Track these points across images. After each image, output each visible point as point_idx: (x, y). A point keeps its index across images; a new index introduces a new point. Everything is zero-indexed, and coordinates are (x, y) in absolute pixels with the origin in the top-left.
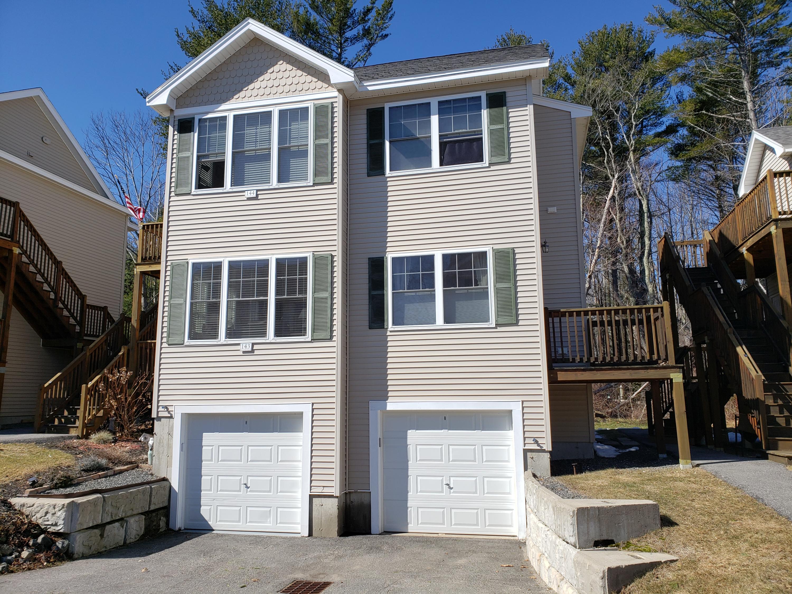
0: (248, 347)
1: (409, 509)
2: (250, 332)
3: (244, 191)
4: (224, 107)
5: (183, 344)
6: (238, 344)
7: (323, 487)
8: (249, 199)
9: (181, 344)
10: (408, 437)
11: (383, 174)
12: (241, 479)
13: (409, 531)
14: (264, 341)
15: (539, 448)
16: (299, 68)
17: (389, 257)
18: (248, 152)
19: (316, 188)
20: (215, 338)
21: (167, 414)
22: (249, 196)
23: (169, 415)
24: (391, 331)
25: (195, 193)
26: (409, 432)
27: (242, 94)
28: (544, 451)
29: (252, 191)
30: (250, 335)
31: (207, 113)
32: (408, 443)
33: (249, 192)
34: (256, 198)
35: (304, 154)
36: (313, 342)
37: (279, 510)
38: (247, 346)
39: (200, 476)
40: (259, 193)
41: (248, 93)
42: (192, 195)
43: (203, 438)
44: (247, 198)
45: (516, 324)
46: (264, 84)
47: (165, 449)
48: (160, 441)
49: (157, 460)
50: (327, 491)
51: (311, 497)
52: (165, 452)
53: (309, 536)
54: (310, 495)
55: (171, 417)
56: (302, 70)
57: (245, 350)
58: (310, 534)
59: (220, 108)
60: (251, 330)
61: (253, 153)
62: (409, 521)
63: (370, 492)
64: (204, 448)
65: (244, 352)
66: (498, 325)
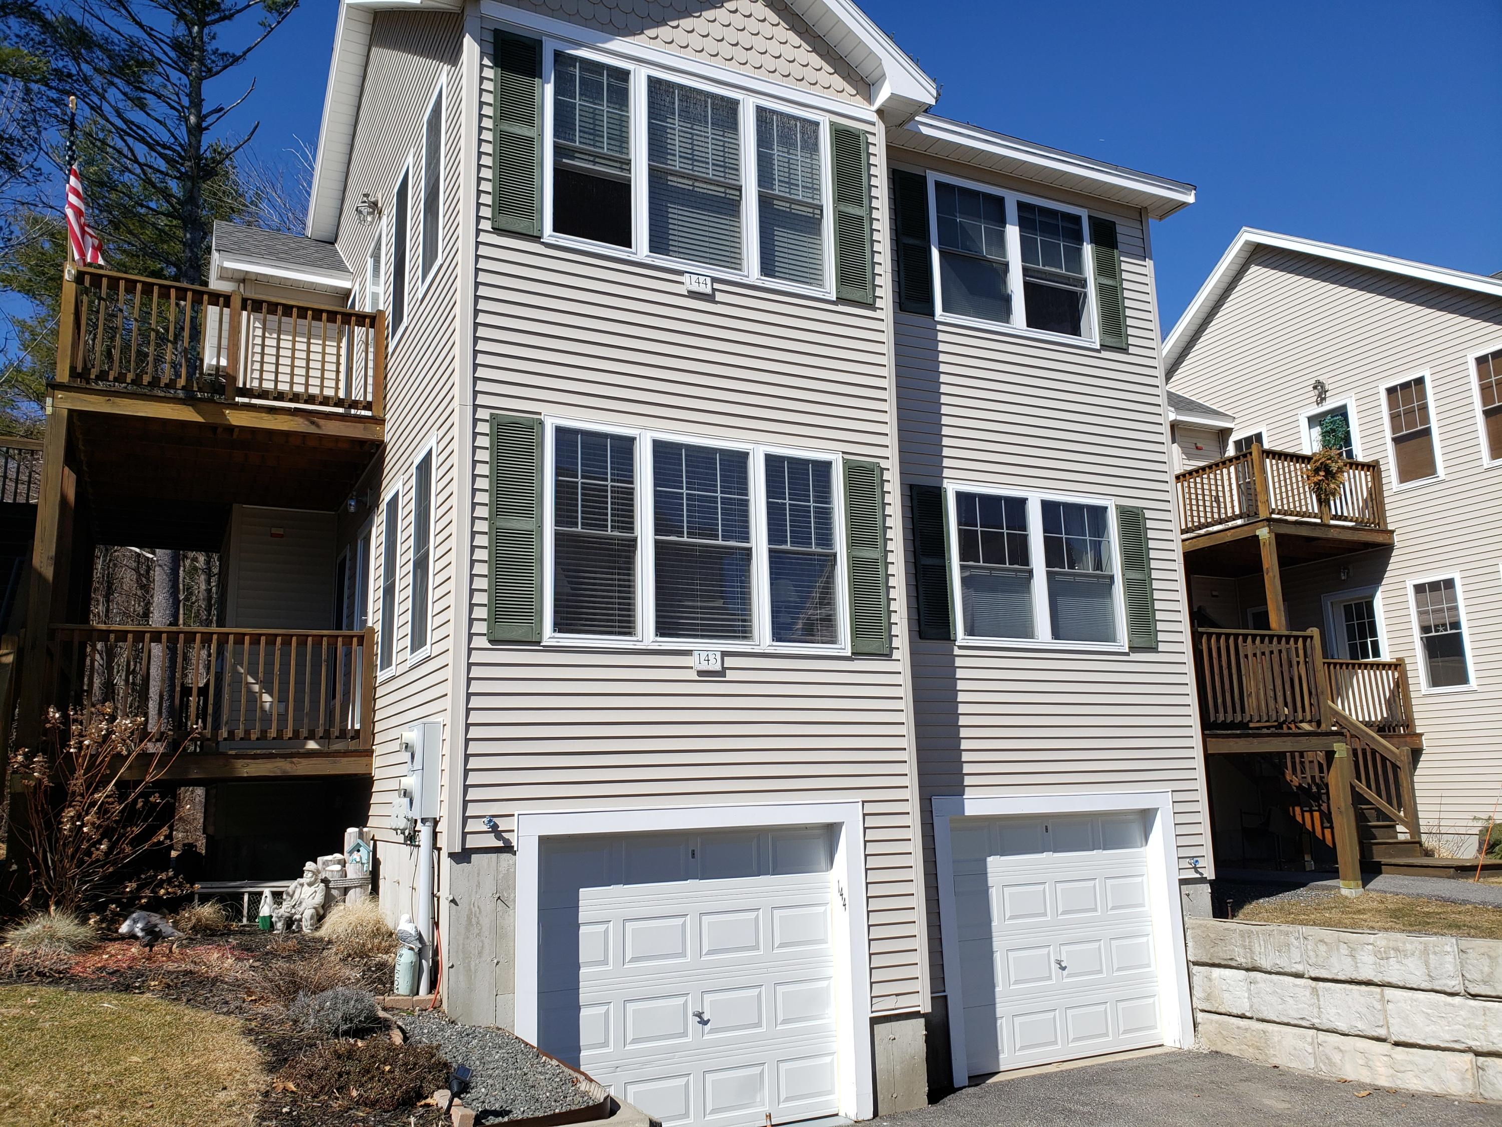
0: (712, 661)
1: (999, 1022)
2: (702, 625)
3: (681, 273)
4: (618, 44)
5: (538, 643)
6: (688, 653)
7: (897, 995)
8: (693, 295)
9: (534, 642)
10: (989, 870)
11: (932, 314)
12: (685, 1004)
13: (1002, 1068)
14: (748, 649)
15: (1198, 876)
16: (792, 28)
17: (951, 489)
18: (675, 179)
19: (840, 308)
20: (629, 634)
21: (491, 841)
22: (695, 288)
23: (500, 844)
24: (960, 647)
25: (552, 241)
26: (990, 860)
27: (664, 32)
28: (1202, 880)
29: (702, 279)
30: (702, 630)
31: (579, 45)
32: (990, 885)
33: (694, 277)
34: (709, 298)
35: (813, 225)
36: (853, 660)
37: (783, 1066)
38: (711, 657)
39: (575, 1008)
40: (716, 286)
41: (680, 36)
42: (543, 243)
43: (581, 903)
44: (689, 292)
45: (1154, 650)
46: (716, 30)
47: (487, 941)
48: (469, 919)
49: (461, 978)
50: (906, 1004)
51: (874, 1021)
52: (486, 951)
53: (874, 1118)
54: (871, 1019)
55: (508, 849)
56: (799, 34)
57: (704, 667)
58: (876, 1114)
59: (609, 46)
60: (702, 619)
61: (685, 184)
62: (1000, 1048)
63: (946, 997)
64: (583, 930)
65: (700, 673)
66: (1133, 649)
